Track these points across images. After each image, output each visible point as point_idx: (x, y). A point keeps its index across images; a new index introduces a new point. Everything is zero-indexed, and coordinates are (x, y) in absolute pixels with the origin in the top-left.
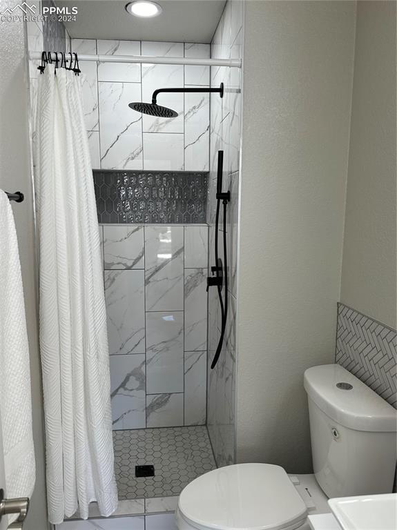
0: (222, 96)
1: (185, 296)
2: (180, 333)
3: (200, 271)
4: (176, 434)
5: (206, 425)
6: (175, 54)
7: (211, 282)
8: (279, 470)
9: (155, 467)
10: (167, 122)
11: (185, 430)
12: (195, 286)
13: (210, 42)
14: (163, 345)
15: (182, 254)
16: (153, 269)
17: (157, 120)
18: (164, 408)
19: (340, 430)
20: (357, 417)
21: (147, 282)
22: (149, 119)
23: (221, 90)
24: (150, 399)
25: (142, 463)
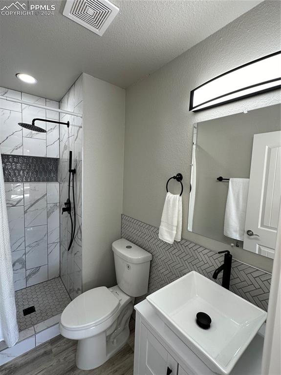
0: (68, 127)
1: (48, 217)
2: (45, 236)
3: (55, 204)
4: (45, 285)
5: (60, 276)
6: (41, 103)
7: (64, 210)
8: (105, 288)
9: (35, 307)
10: (37, 134)
11: (49, 282)
12: (53, 212)
13: (59, 102)
14: (36, 243)
15: (45, 197)
16: (30, 205)
17: (31, 133)
18: (37, 274)
19: (131, 265)
20: (137, 259)
21: (25, 212)
22: (27, 131)
23: (68, 124)
24: (28, 272)
25: (26, 307)
